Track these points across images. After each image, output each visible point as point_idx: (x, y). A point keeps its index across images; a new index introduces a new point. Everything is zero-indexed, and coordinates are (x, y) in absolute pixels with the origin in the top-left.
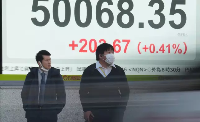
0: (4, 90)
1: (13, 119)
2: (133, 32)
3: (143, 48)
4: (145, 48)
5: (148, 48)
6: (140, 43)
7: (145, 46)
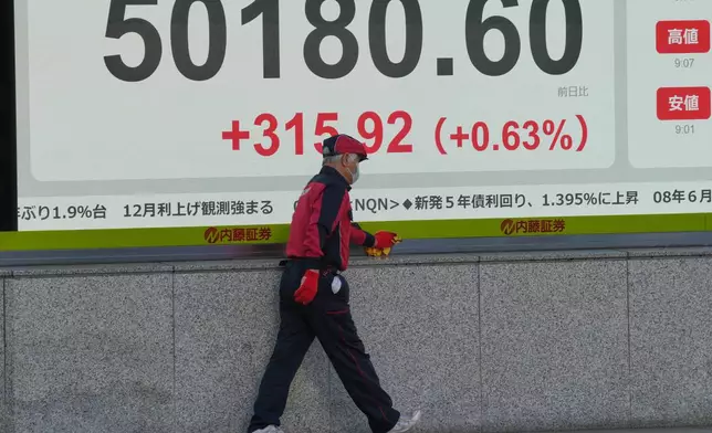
0: (23, 280)
1: (50, 369)
2: (419, 92)
3: (453, 137)
4: (459, 137)
5: (466, 137)
6: (442, 120)
7: (459, 129)
